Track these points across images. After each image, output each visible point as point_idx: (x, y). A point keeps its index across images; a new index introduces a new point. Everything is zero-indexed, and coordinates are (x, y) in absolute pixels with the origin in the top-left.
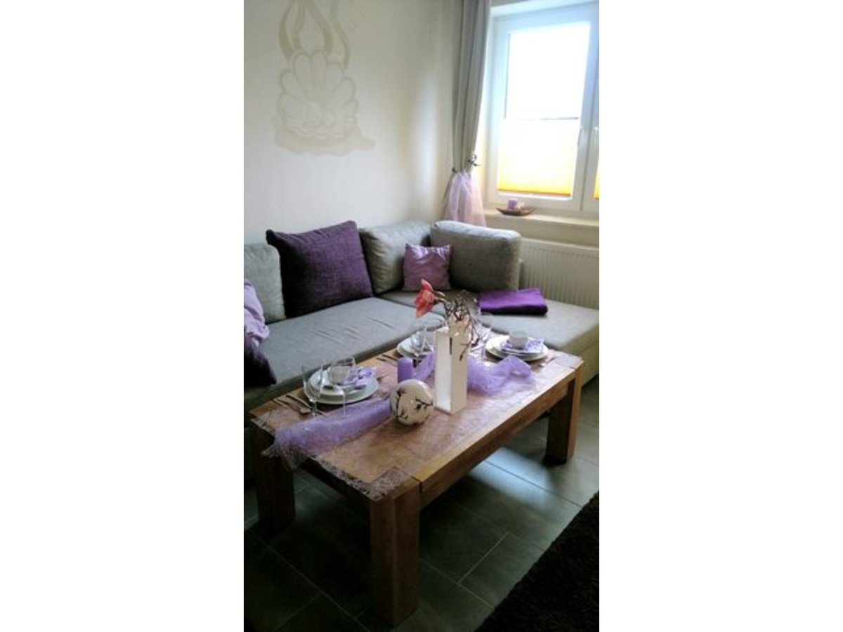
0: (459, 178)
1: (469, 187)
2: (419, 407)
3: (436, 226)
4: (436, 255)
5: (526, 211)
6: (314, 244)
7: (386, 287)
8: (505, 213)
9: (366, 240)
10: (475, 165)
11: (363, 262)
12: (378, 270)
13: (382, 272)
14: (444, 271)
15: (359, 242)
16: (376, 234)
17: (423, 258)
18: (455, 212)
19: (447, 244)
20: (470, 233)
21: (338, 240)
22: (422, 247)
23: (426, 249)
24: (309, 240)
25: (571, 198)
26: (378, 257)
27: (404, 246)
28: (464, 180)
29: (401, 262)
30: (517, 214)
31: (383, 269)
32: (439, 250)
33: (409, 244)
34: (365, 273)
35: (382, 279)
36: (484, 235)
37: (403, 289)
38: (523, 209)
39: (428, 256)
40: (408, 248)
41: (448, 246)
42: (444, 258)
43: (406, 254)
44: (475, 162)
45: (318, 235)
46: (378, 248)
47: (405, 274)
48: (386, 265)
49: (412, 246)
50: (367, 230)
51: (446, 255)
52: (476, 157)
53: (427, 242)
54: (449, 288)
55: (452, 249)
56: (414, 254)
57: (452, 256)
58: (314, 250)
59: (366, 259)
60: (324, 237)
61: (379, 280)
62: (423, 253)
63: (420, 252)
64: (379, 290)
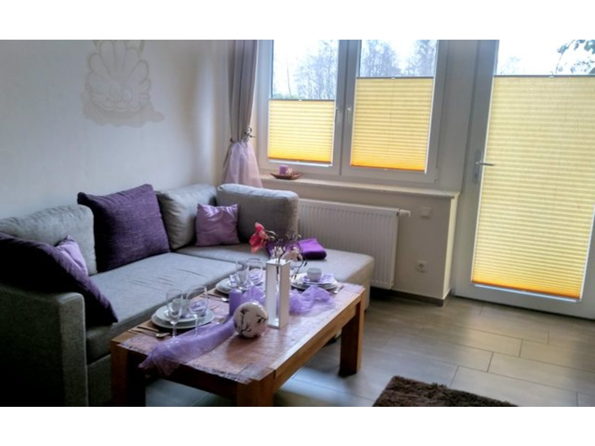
0: (238, 147)
1: (247, 154)
2: (260, 321)
3: (221, 188)
4: (225, 213)
5: (296, 176)
6: (122, 204)
7: (181, 243)
8: (278, 177)
9: (163, 201)
10: (251, 136)
11: (161, 220)
12: (174, 228)
13: (178, 229)
14: (234, 227)
15: (156, 203)
16: (171, 195)
17: (214, 216)
18: (236, 177)
19: (234, 204)
20: (254, 194)
21: (141, 201)
22: (213, 207)
23: (215, 208)
24: (116, 201)
25: (331, 165)
26: (173, 216)
27: (197, 206)
28: (242, 149)
29: (194, 221)
30: (289, 178)
31: (179, 227)
32: (229, 209)
33: (200, 204)
34: (163, 230)
35: (177, 235)
36: (267, 195)
37: (197, 244)
38: (294, 173)
39: (219, 214)
40: (200, 207)
41: (236, 205)
42: (233, 216)
43: (198, 212)
44: (251, 134)
45: (121, 196)
46: (173, 208)
47: (198, 230)
48: (181, 223)
49: (204, 206)
50: (163, 192)
51: (234, 213)
52: (251, 130)
53: (214, 202)
54: (237, 241)
55: (239, 208)
56: (206, 213)
57: (239, 214)
58: (122, 210)
59: (163, 218)
60: (128, 198)
61: (175, 237)
62: (214, 212)
63: (211, 211)
64: (175, 246)
